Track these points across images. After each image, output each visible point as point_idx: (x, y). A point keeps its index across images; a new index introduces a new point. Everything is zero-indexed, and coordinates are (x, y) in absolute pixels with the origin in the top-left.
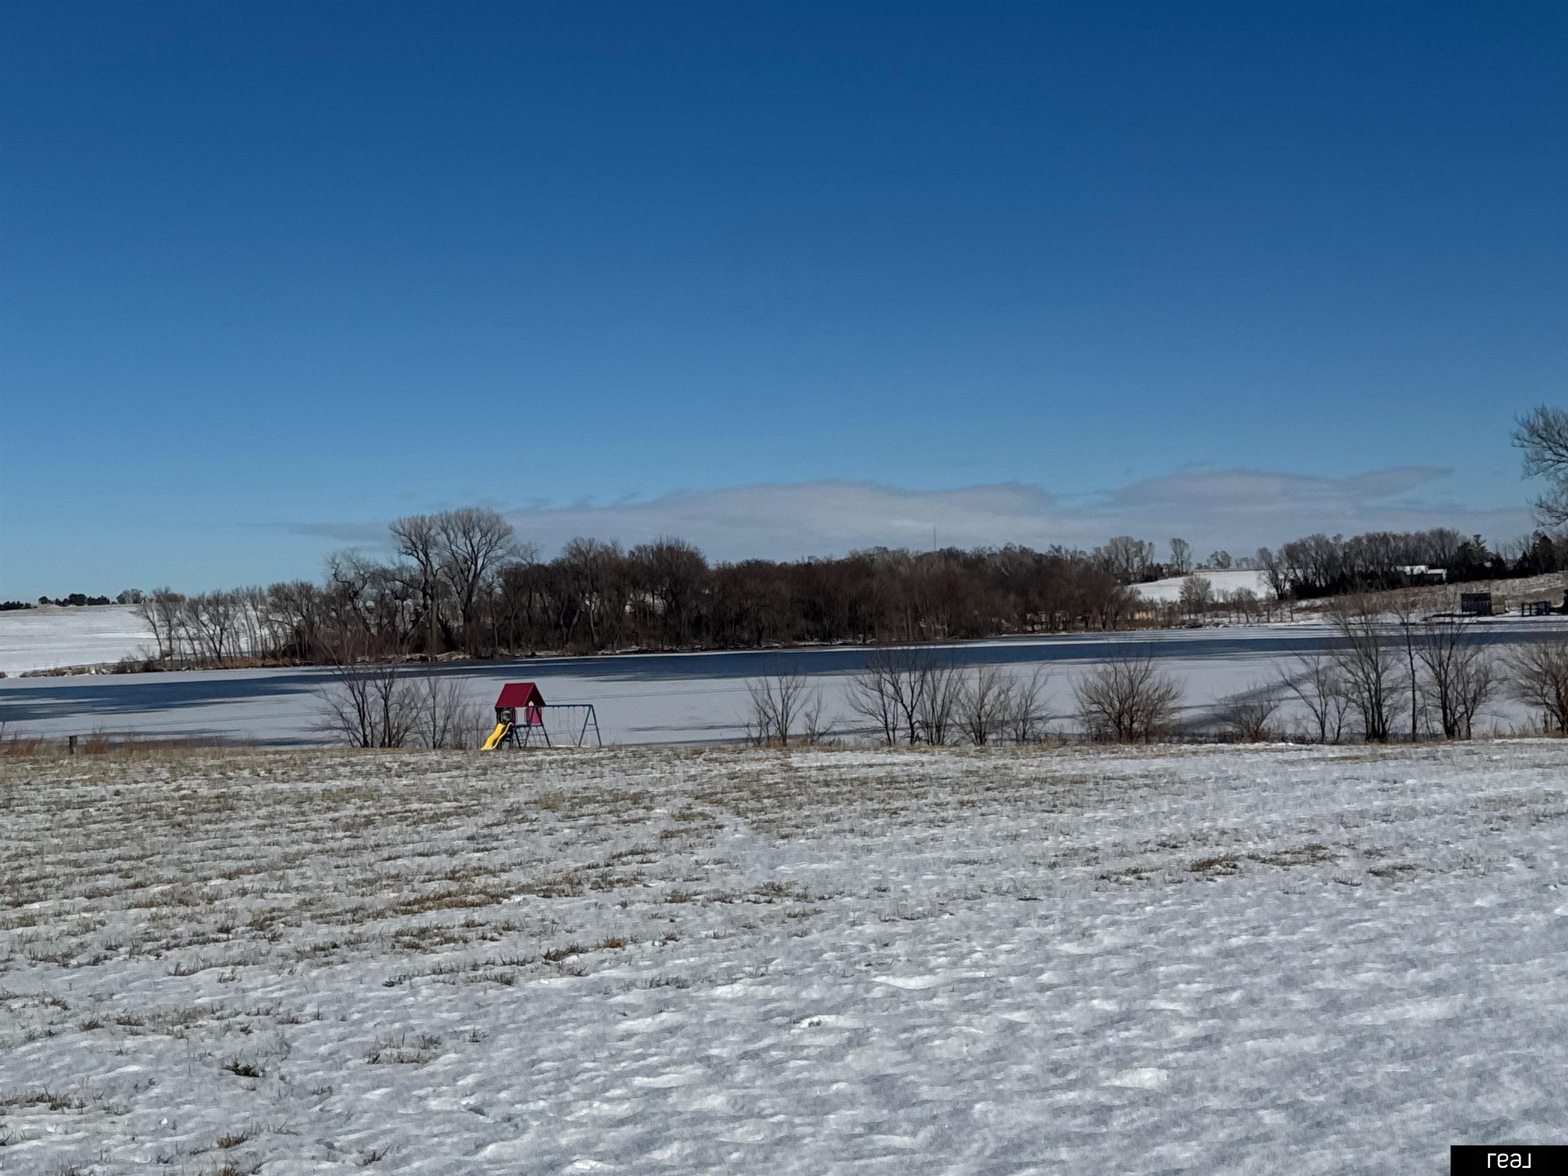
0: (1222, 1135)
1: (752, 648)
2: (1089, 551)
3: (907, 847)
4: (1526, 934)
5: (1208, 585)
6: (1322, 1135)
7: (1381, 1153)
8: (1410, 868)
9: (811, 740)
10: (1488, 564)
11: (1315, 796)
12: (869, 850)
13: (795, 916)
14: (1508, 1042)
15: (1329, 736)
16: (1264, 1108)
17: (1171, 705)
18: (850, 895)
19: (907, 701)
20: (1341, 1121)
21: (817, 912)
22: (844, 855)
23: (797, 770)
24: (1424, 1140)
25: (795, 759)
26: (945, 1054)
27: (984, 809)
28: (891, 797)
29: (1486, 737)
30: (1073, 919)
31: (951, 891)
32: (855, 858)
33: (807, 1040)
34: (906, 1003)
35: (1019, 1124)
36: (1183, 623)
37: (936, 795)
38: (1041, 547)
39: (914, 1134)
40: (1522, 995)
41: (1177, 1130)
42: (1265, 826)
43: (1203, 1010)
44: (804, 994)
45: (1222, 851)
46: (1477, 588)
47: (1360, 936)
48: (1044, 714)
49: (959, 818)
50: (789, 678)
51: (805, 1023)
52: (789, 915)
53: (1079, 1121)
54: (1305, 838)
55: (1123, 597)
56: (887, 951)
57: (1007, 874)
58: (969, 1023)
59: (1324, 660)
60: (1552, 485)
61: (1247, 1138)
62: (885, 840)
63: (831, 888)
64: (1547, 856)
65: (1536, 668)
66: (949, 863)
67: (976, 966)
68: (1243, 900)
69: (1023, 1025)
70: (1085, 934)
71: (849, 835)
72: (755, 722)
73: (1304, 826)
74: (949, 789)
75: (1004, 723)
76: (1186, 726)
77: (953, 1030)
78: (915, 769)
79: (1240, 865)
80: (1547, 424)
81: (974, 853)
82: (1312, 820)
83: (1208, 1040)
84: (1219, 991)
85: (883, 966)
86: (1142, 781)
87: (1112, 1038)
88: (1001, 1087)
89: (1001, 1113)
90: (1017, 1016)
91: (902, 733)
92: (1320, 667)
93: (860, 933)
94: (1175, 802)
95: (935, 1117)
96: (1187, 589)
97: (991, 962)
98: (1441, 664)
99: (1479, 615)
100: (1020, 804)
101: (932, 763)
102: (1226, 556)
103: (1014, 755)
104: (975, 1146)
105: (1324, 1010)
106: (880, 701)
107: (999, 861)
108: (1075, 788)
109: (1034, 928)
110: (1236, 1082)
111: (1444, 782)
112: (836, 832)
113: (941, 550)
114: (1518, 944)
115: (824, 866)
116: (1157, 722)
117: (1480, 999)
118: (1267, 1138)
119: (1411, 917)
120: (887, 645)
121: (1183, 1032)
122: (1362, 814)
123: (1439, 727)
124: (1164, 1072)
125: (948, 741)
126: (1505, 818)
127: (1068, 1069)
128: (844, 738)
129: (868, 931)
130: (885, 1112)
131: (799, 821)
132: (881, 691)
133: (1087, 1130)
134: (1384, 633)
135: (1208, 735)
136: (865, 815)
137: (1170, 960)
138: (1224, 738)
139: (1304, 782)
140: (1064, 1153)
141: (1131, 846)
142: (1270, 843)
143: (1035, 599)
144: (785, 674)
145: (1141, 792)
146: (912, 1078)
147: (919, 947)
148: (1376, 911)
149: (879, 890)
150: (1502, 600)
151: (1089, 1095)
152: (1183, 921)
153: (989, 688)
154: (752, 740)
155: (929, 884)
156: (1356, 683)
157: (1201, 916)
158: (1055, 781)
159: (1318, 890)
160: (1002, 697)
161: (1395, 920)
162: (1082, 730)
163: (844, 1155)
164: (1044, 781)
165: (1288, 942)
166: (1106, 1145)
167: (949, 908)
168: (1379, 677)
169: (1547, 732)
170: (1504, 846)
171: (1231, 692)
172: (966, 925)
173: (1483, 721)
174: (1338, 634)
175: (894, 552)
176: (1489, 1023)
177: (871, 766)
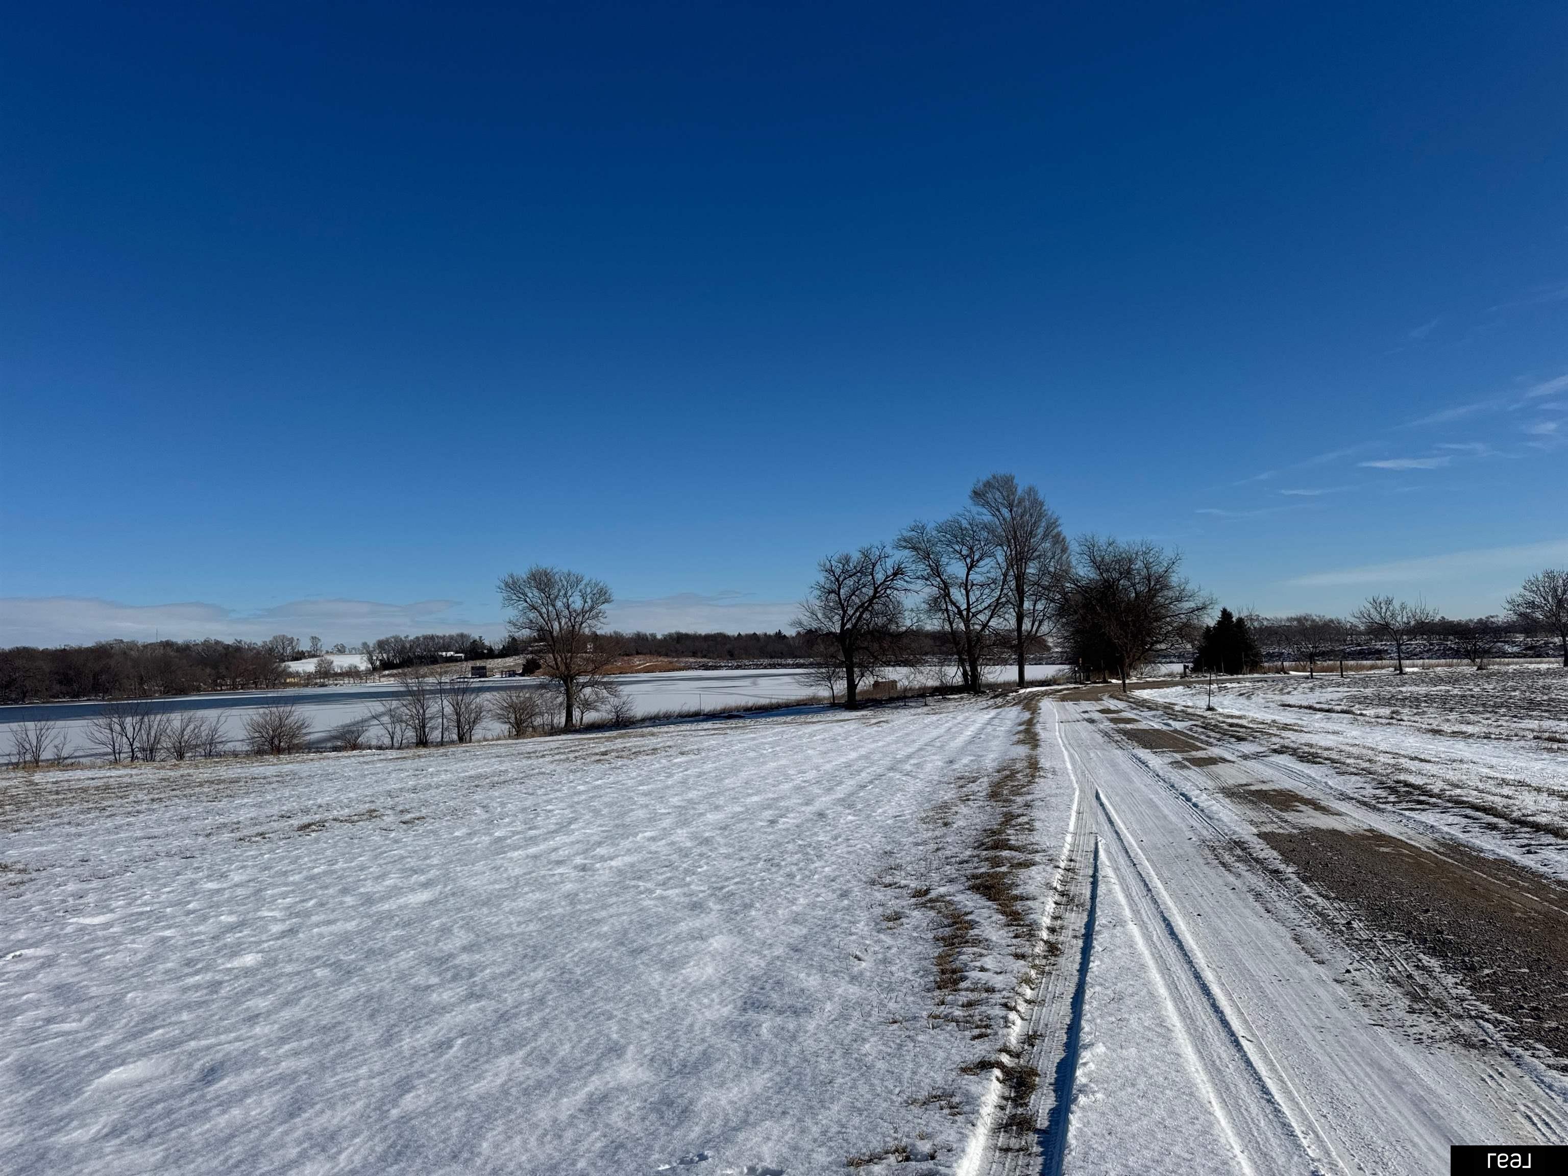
0: (290, 988)
1: (17, 703)
2: (260, 643)
3: (108, 832)
4: (477, 849)
5: (332, 662)
6: (351, 978)
7: (381, 984)
8: (424, 818)
9: (58, 763)
10: (485, 651)
11: (376, 782)
12: (80, 835)
13: (15, 884)
14: (460, 910)
15: (396, 745)
16: (317, 967)
17: (304, 731)
18: (61, 866)
19: (130, 735)
20: (361, 969)
21: (32, 880)
22: (60, 840)
23: (37, 784)
24: (407, 972)
25: (38, 777)
26: (113, 964)
27: (167, 803)
28: (103, 799)
29: (479, 741)
30: (216, 867)
31: (135, 857)
32: (68, 841)
33: (10, 968)
34: (89, 934)
35: (157, 1002)
36: (316, 684)
37: (136, 796)
38: (229, 641)
39: (80, 1020)
40: (472, 883)
41: (262, 989)
42: (345, 801)
43: (291, 914)
44: (12, 937)
45: (317, 817)
46: (479, 663)
47: (389, 859)
48: (224, 739)
49: (149, 810)
50: (43, 723)
51: (10, 957)
52: (11, 884)
53: (198, 994)
54: (367, 806)
55: (280, 669)
56: (81, 901)
57: (176, 843)
58: (133, 942)
59: (395, 704)
60: (516, 612)
61: (305, 988)
62: (94, 827)
63: (45, 863)
64: (495, 805)
65: (505, 705)
66: (137, 839)
67: (145, 904)
68: (325, 845)
69: (171, 938)
70: (223, 876)
71: (67, 827)
72: (15, 752)
73: (368, 799)
74: (145, 792)
75: (197, 746)
76: (313, 743)
77: (121, 947)
78: (128, 780)
79: (327, 824)
80: (514, 582)
81: (156, 831)
82: (373, 795)
83: (292, 932)
84: (303, 901)
85: (77, 911)
86: (275, 779)
87: (230, 939)
88: (149, 980)
89: (145, 997)
90: (168, 933)
91: (124, 755)
92: (393, 707)
93: (63, 890)
94: (293, 790)
95: (98, 1006)
96: (319, 665)
97: (156, 900)
98: (457, 704)
99: (480, 677)
100: (193, 798)
101: (137, 775)
102: (343, 647)
103: (197, 767)
104: (124, 1021)
105: (362, 904)
106: (110, 736)
107: (172, 835)
108: (232, 785)
109: (190, 875)
110: (304, 955)
111: (448, 768)
112: (56, 825)
113: (161, 642)
114: (474, 854)
115: (45, 848)
116: (296, 741)
117: (449, 888)
118: (316, 985)
119: (419, 845)
120: (117, 700)
121: (276, 928)
122: (401, 790)
123: (455, 737)
124: (260, 955)
125: (158, 759)
126: (477, 786)
127: (198, 961)
128: (81, 760)
129: (70, 889)
130: (61, 1008)
131: (30, 819)
132: (111, 730)
133: (203, 999)
134: (428, 688)
135: (325, 748)
136: (82, 812)
137: (273, 885)
138: (335, 749)
139: (371, 774)
140: (185, 1016)
141: (261, 819)
142: (347, 810)
143: (223, 671)
144: (40, 721)
145: (274, 786)
146: (85, 983)
147: (105, 897)
148: (400, 845)
149: (83, 861)
150: (492, 670)
151: (209, 976)
152: (287, 861)
153: (187, 726)
154: (12, 764)
155: (120, 854)
156: (412, 716)
157: (299, 857)
158: (220, 782)
159: (369, 836)
160: (196, 731)
161: (410, 848)
162: (248, 748)
163: (24, 1043)
164: (212, 782)
165: (348, 868)
166: (214, 1006)
167: (131, 869)
168: (424, 711)
169: (510, 737)
170: (474, 801)
171: (340, 724)
172: (141, 878)
173: (478, 733)
174: (402, 689)
175: (127, 643)
176: (452, 900)
177: (93, 779)
